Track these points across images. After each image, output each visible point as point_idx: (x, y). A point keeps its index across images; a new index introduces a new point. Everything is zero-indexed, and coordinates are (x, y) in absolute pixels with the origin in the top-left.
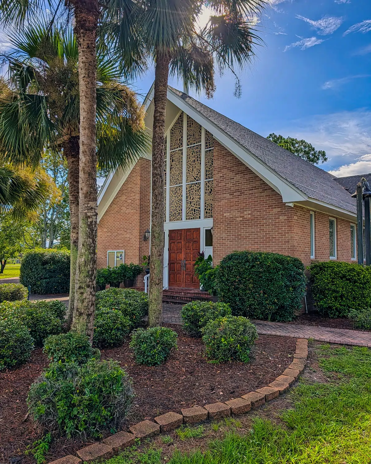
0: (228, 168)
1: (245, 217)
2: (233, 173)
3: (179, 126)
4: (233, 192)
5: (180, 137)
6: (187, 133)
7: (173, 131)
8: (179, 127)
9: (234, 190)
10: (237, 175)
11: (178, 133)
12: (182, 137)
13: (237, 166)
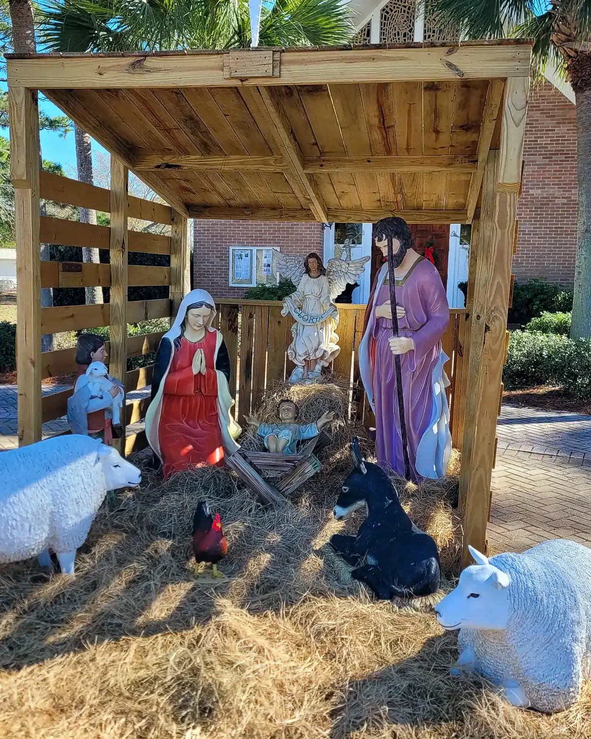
0: (543, 110)
1: (573, 199)
2: (552, 120)
3: (405, 7)
4: (550, 154)
5: (407, 31)
6: (425, 25)
7: (387, 13)
8: (403, 8)
9: (552, 151)
10: (561, 125)
11: (400, 19)
12: (410, 31)
13: (562, 109)
